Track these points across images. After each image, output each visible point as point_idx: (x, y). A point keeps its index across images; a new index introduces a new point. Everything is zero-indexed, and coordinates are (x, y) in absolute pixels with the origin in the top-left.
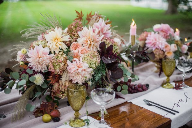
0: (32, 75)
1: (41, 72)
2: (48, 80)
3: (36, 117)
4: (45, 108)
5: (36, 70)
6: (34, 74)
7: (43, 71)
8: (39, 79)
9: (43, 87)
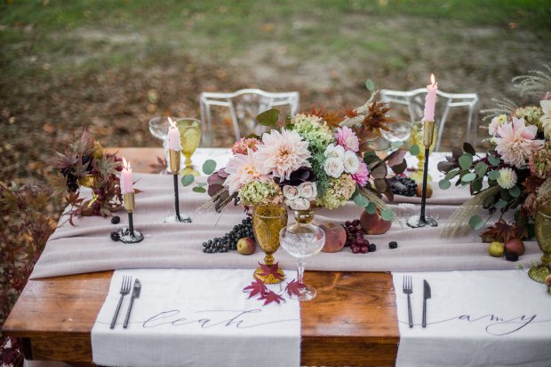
0: (495, 168)
1: (514, 168)
2: (524, 184)
3: (484, 241)
4: (502, 232)
5: (506, 161)
6: (501, 168)
7: (518, 166)
8: (506, 178)
9: (512, 194)
